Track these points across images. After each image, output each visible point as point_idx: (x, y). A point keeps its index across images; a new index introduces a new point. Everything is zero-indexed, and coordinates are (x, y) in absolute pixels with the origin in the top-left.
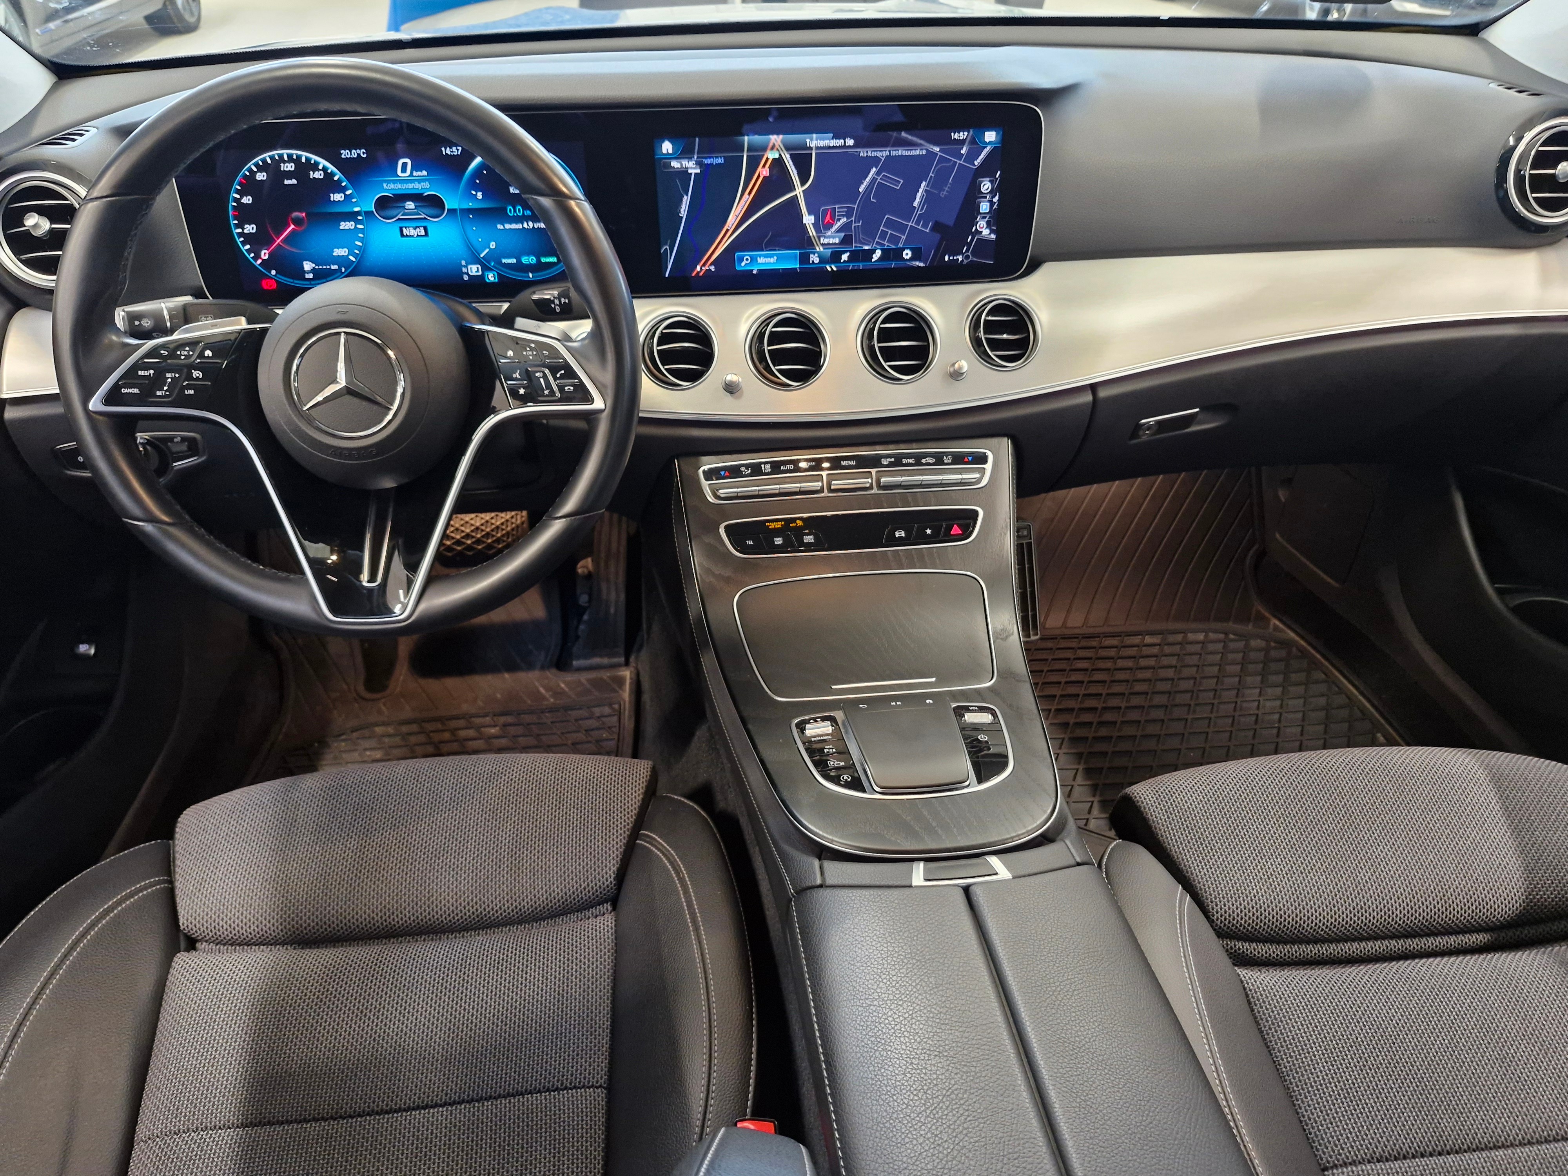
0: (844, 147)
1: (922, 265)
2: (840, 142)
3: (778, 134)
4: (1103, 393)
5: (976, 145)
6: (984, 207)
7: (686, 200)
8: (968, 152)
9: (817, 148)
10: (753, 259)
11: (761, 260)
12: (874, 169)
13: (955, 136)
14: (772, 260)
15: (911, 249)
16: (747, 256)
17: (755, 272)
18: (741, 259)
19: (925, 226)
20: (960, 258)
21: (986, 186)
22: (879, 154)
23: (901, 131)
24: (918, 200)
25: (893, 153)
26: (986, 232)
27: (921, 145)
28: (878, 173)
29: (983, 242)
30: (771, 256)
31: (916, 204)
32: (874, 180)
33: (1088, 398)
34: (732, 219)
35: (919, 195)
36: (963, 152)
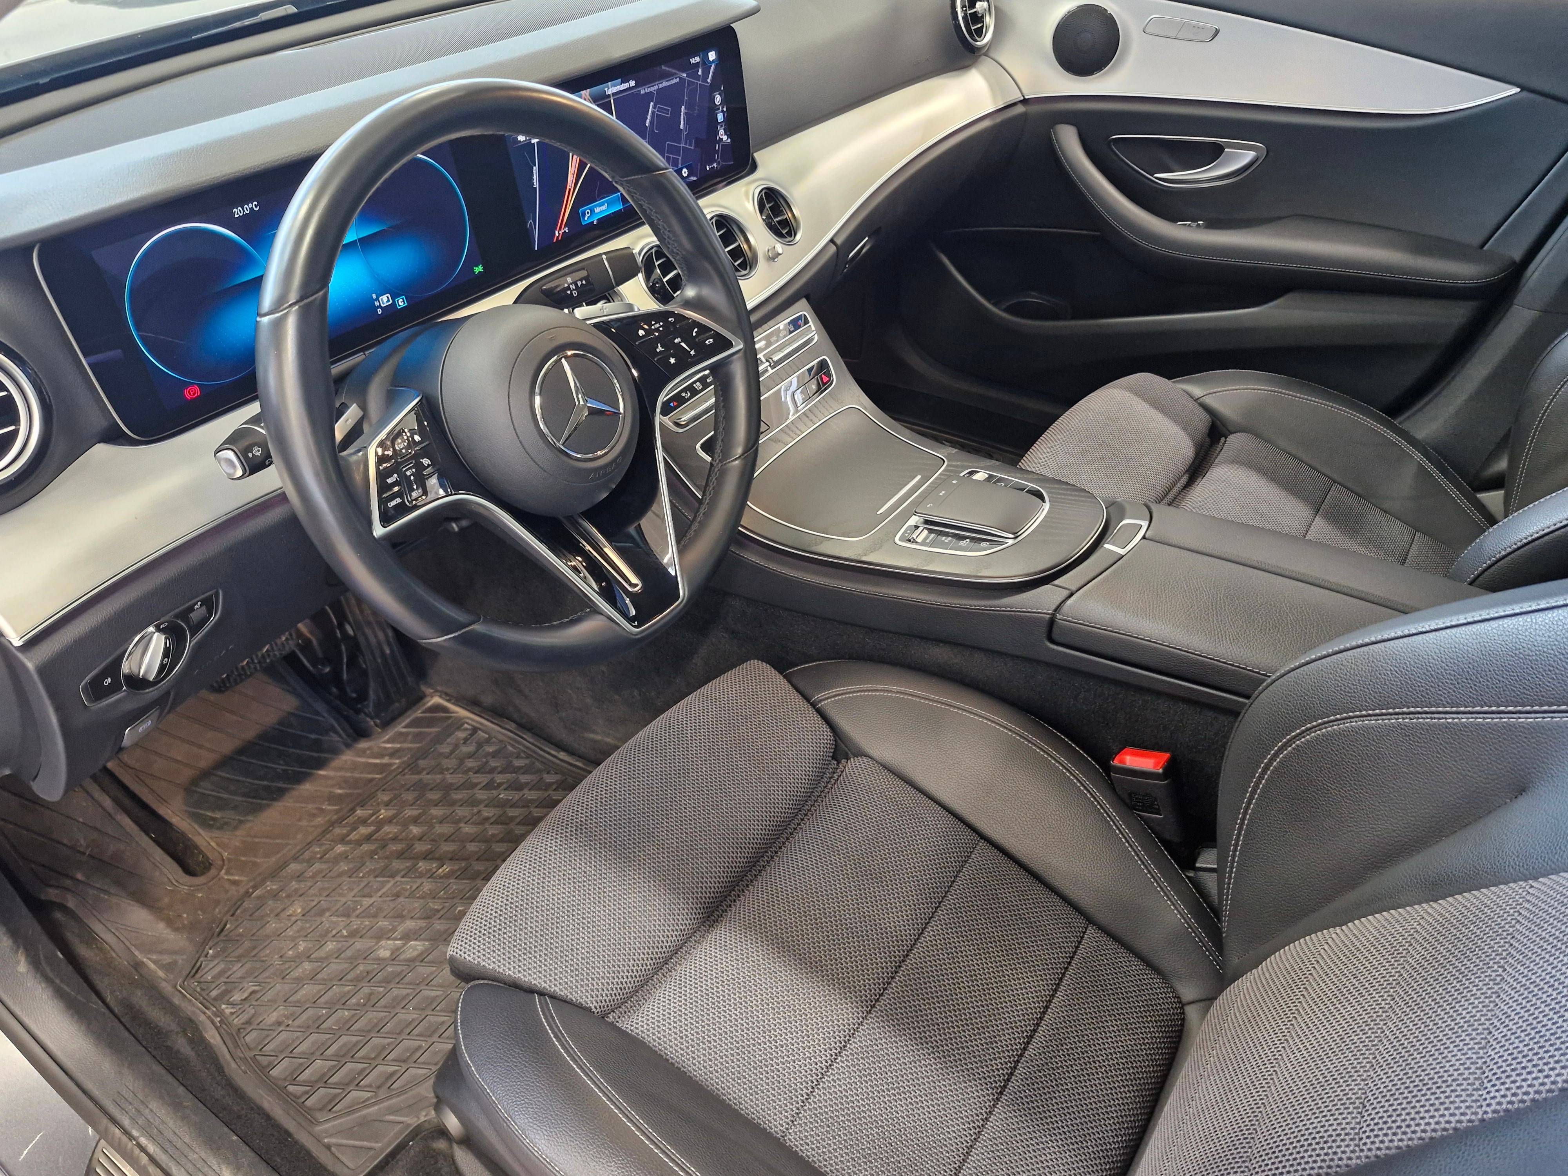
0: (630, 88)
1: (695, 179)
2: (625, 86)
3: (586, 89)
4: (839, 241)
5: (705, 63)
6: (720, 117)
7: (535, 170)
8: (703, 72)
9: (614, 94)
10: (592, 211)
11: (597, 210)
12: (652, 104)
13: (693, 61)
14: (604, 208)
15: (687, 167)
16: (587, 209)
17: (595, 223)
18: (584, 214)
19: (690, 145)
20: (715, 165)
21: (718, 99)
22: (652, 89)
23: (661, 64)
24: (682, 123)
25: (661, 86)
26: (725, 138)
27: (675, 74)
28: (654, 107)
29: (725, 146)
30: (602, 204)
31: (682, 127)
32: (653, 112)
33: (833, 249)
34: (571, 179)
35: (682, 117)
36: (700, 73)
